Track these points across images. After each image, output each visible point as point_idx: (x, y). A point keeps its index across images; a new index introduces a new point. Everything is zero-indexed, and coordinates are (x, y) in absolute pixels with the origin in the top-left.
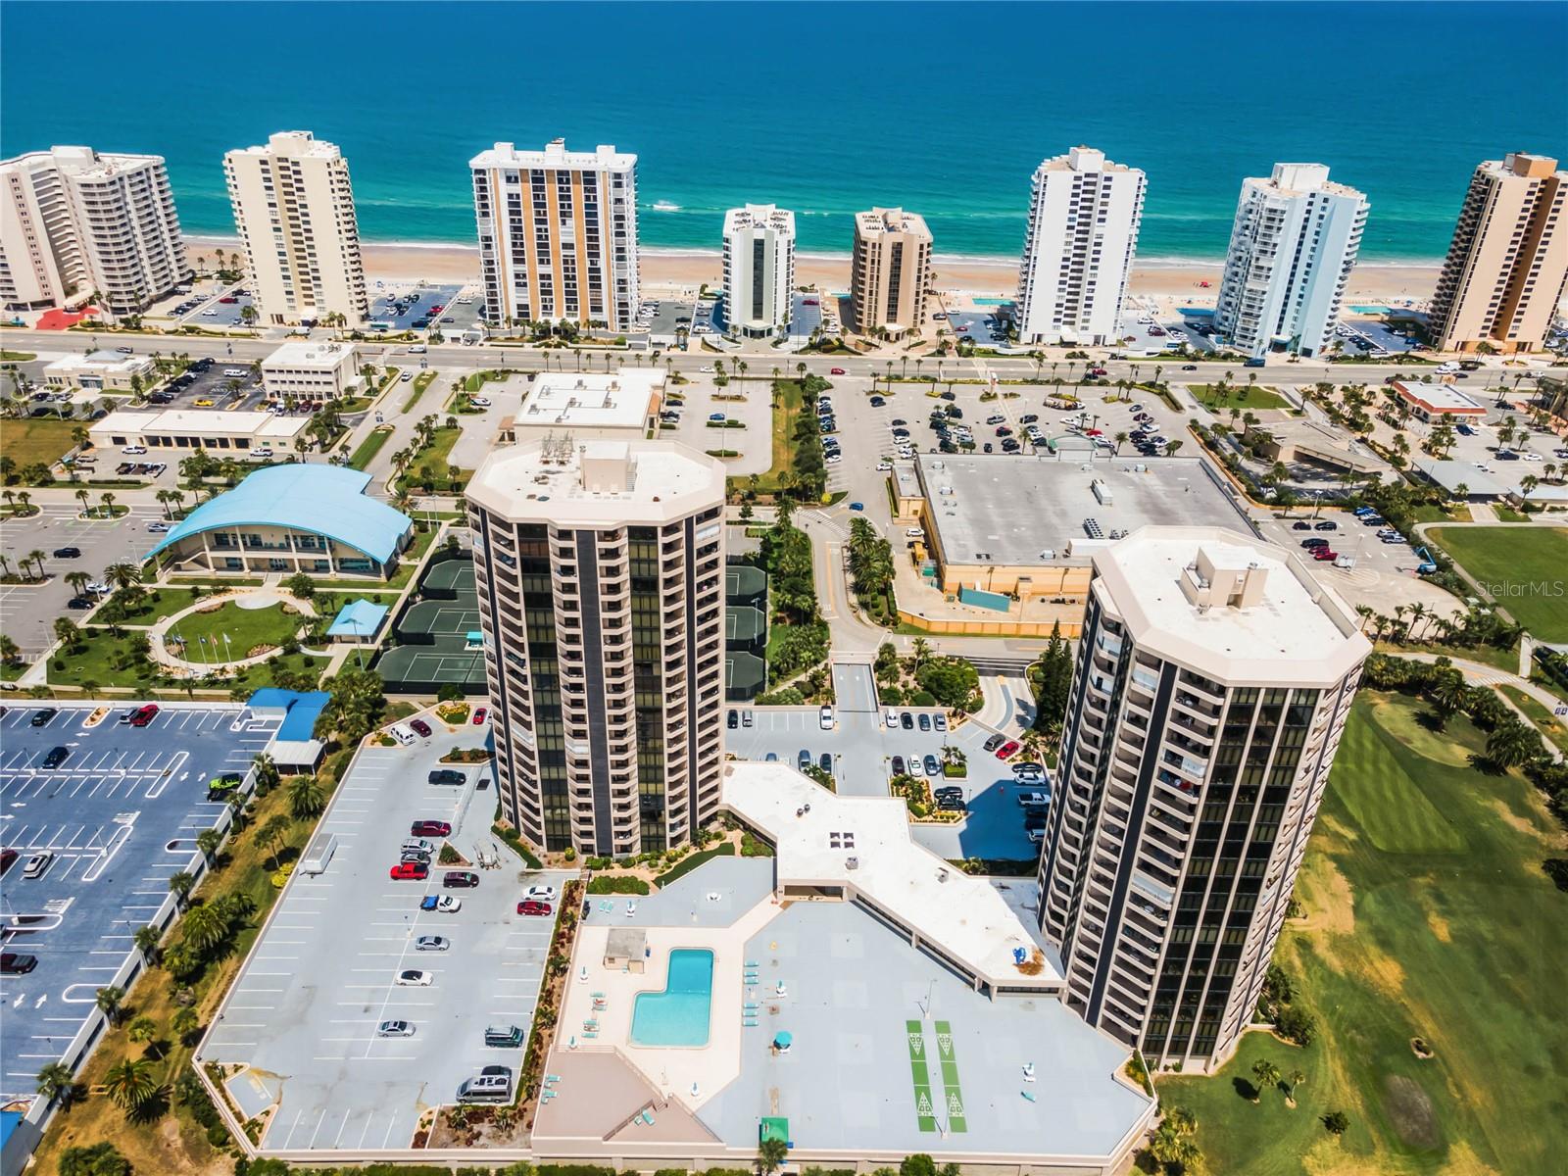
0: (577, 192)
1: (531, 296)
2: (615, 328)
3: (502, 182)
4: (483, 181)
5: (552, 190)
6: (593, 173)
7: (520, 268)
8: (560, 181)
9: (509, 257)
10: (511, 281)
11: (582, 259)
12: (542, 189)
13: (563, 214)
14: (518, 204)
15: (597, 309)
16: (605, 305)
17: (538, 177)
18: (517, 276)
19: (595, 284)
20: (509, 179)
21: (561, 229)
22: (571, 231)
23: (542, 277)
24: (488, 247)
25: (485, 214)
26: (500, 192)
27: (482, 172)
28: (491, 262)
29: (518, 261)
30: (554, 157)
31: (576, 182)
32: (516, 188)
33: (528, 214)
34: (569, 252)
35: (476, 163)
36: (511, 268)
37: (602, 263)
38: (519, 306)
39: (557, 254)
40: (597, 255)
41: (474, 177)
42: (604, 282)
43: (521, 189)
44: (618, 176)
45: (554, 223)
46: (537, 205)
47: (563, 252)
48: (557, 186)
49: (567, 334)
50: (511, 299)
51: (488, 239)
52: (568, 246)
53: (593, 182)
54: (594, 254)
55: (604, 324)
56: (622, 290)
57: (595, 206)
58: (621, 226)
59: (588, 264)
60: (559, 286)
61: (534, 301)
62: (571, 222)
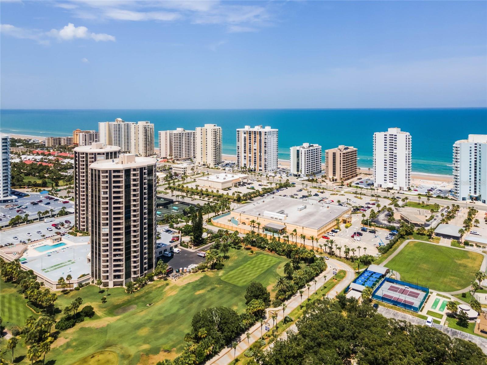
0: (258, 137)
1: (247, 162)
3: (243, 134)
4: (239, 133)
5: (253, 136)
6: (261, 132)
8: (254, 134)
9: (243, 152)
10: (243, 158)
11: (258, 154)
12: (251, 135)
13: (254, 142)
14: (246, 139)
15: (260, 166)
16: (262, 165)
17: (250, 133)
18: (245, 156)
19: (260, 160)
20: (245, 133)
21: (254, 145)
23: (250, 157)
24: (238, 149)
25: (239, 141)
26: (242, 136)
27: (239, 131)
28: (239, 153)
29: (245, 153)
30: (257, 129)
31: (258, 134)
32: (246, 135)
33: (248, 141)
34: (255, 151)
35: (237, 130)
36: (243, 154)
37: (262, 154)
38: (244, 164)
39: (253, 151)
41: (237, 132)
42: (262, 159)
43: (247, 136)
44: (266, 132)
45: (253, 144)
46: (249, 139)
47: (254, 151)
49: (250, 171)
50: (242, 162)
51: (239, 147)
52: (255, 150)
53: (261, 134)
54: (260, 152)
55: (261, 170)
56: (266, 161)
57: (261, 140)
58: (266, 145)
59: (259, 154)
60: (253, 159)
61: (247, 163)
62: (256, 144)
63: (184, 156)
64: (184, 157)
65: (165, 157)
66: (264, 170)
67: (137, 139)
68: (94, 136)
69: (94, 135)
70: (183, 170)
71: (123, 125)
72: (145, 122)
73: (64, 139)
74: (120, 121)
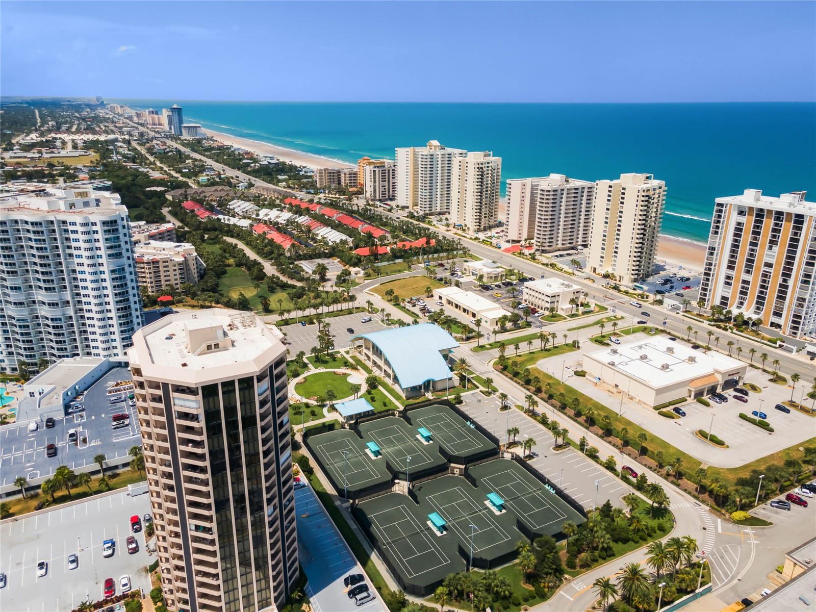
0: (787, 229)
1: (732, 293)
2: (786, 331)
3: (734, 214)
4: (721, 211)
5: (768, 224)
6: (802, 216)
7: (730, 272)
8: (778, 219)
9: (724, 263)
10: (722, 279)
11: (776, 276)
12: (761, 222)
13: (771, 242)
14: (741, 230)
15: (778, 314)
16: (784, 313)
17: (760, 214)
18: (728, 277)
19: (782, 297)
20: (741, 213)
21: (767, 252)
22: (775, 255)
23: (744, 282)
24: (712, 254)
25: (716, 233)
26: (732, 219)
27: (721, 205)
28: (711, 264)
29: (730, 267)
30: (786, 202)
31: (788, 220)
32: (743, 219)
33: (747, 237)
34: (767, 269)
35: (718, 200)
36: (723, 271)
37: (791, 283)
38: (723, 298)
39: (759, 268)
40: (789, 276)
41: (716, 208)
42: (788, 296)
43: (748, 221)
45: (763, 247)
46: (754, 233)
47: (763, 268)
48: (773, 222)
49: (742, 324)
50: (718, 291)
51: (713, 249)
52: (769, 265)
53: (802, 223)
54: (787, 275)
55: (779, 326)
56: (801, 306)
57: (798, 241)
59: (780, 280)
60: (754, 291)
61: (734, 296)
62: (776, 249)
63: (560, 243)
64: (560, 246)
65: (516, 238)
66: (788, 331)
67: (462, 191)
68: (391, 174)
69: (391, 172)
70: (549, 300)
71: (440, 156)
72: (482, 154)
73: (345, 174)
74: (436, 147)
